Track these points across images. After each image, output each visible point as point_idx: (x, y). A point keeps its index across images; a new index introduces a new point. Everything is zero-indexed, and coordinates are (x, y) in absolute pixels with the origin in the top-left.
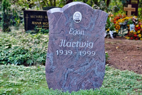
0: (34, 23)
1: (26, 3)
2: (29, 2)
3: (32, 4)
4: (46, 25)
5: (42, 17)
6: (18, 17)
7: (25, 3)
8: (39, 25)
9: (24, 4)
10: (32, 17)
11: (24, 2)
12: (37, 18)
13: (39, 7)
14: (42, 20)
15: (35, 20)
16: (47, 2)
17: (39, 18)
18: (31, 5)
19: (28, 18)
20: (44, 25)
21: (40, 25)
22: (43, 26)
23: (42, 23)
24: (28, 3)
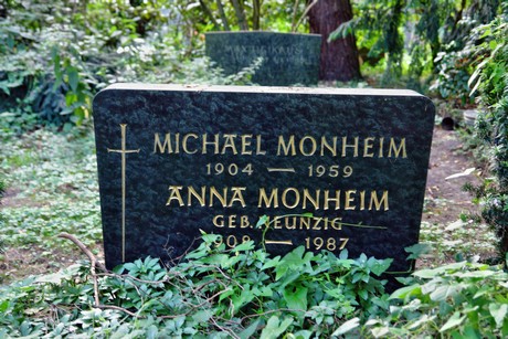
0: (184, 193)
1: (124, 13)
2: (139, 8)
3: (152, 17)
4: (282, 210)
5: (252, 147)
6: (81, 87)
7: (120, 15)
8: (228, 212)
9: (113, 21)
10: (164, 143)
11: (113, 12)
12: (212, 158)
13: (180, 28)
14: (248, 170)
15: (192, 169)
16: (221, 7)
17: (229, 158)
18: (145, 21)
19: (130, 157)
20: (271, 212)
21: (237, 210)
22: (263, 220)
23: (251, 196)
24: (133, 15)
